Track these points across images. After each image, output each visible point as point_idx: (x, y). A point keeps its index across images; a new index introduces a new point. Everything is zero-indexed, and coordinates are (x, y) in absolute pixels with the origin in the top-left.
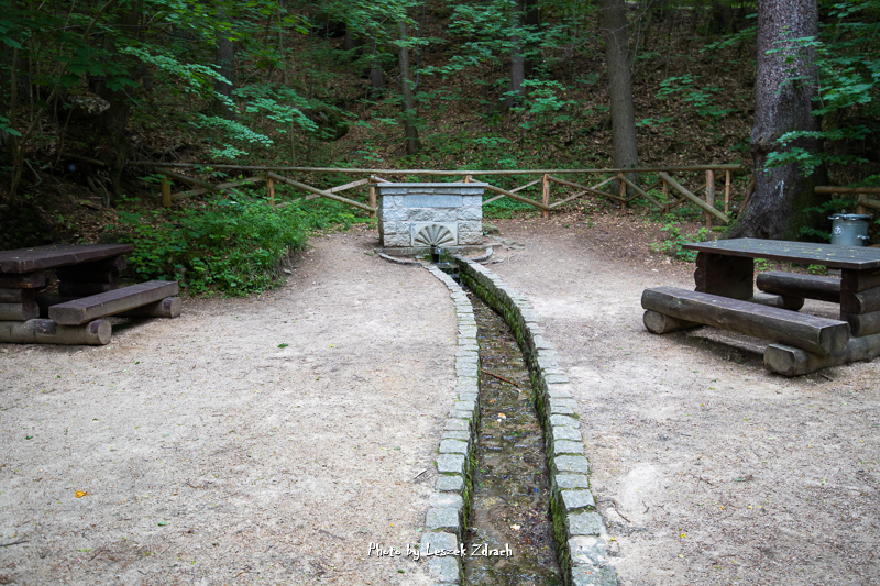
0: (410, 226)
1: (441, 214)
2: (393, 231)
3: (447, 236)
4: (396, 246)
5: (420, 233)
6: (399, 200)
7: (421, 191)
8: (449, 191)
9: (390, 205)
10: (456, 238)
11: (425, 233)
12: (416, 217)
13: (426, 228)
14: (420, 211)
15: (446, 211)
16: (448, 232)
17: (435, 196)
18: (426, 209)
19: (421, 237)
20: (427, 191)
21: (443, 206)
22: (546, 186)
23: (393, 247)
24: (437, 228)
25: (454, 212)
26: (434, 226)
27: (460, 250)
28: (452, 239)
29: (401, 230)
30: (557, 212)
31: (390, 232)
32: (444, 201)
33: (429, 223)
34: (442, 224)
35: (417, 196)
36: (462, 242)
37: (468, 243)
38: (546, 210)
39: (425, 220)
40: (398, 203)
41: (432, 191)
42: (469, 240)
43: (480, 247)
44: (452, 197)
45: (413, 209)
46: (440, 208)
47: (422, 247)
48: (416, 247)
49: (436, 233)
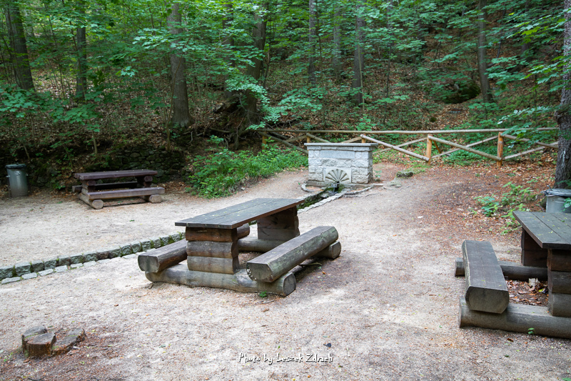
0: (323, 169)
1: (341, 163)
3: (345, 177)
5: (329, 173)
7: (329, 148)
8: (346, 148)
10: (350, 178)
12: (327, 164)
13: (333, 171)
14: (328, 160)
15: (345, 161)
16: (346, 174)
17: (338, 152)
18: (332, 159)
19: (329, 176)
20: (332, 148)
21: (342, 157)
22: (499, 141)
23: (313, 180)
25: (350, 162)
26: (337, 170)
27: (352, 186)
29: (318, 171)
31: (312, 171)
32: (343, 154)
33: (334, 168)
35: (327, 151)
36: (354, 181)
37: (358, 182)
39: (332, 165)
40: (317, 155)
41: (335, 148)
44: (348, 152)
45: (325, 159)
46: (341, 159)
47: (330, 182)
48: (326, 182)
49: (339, 174)
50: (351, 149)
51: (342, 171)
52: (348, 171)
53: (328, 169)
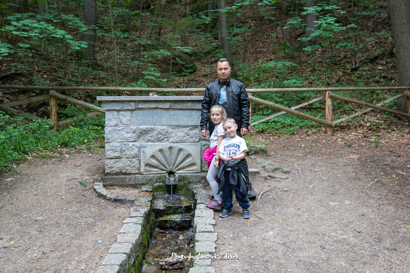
0: (140, 148)
1: (180, 133)
2: (116, 154)
3: (188, 161)
4: (120, 173)
5: (153, 156)
6: (126, 117)
7: (153, 106)
9: (114, 122)
10: (198, 162)
11: (159, 156)
12: (148, 137)
13: (161, 151)
14: (151, 130)
15: (186, 130)
16: (189, 155)
17: (172, 112)
18: (160, 128)
19: (154, 161)
20: (161, 105)
21: (182, 123)
22: (329, 102)
23: (117, 174)
24: (175, 151)
25: (196, 131)
26: (171, 148)
27: (204, 178)
28: (193, 164)
29: (128, 153)
30: (342, 128)
31: (113, 155)
32: (184, 118)
33: (165, 145)
34: (180, 146)
35: (149, 112)
38: (330, 126)
39: (159, 140)
40: (124, 120)
41: (167, 105)
44: (194, 113)
45: (144, 127)
46: (178, 127)
47: (155, 174)
48: (146, 174)
49: (173, 157)
51: (180, 150)
52: (194, 150)
53: (151, 148)
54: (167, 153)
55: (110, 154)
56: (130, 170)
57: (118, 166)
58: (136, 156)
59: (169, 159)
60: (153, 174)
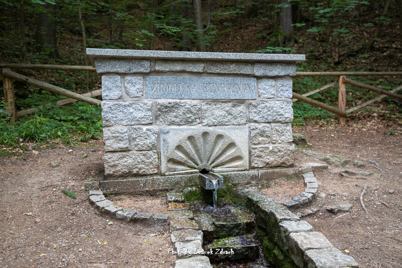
0: (158, 134)
1: (219, 112)
2: (122, 145)
3: (231, 152)
4: (130, 174)
5: (179, 148)
6: (135, 85)
7: (178, 67)
8: (233, 68)
9: (116, 93)
10: (246, 154)
11: (188, 146)
12: (171, 117)
13: (191, 138)
14: (176, 106)
15: (228, 106)
16: (232, 145)
17: (207, 79)
18: (188, 103)
19: (180, 155)
20: (190, 68)
21: (221, 96)
22: (342, 89)
23: (124, 175)
24: (212, 138)
25: (241, 108)
26: (205, 134)
27: (254, 177)
28: (239, 158)
29: (141, 142)
31: (116, 146)
32: (224, 88)
33: (196, 129)
34: (219, 130)
35: (170, 78)
36: (257, 163)
37: (268, 165)
39: (188, 122)
40: (133, 90)
41: (199, 68)
42: (271, 159)
43: (291, 171)
44: (238, 80)
45: (162, 101)
46: (216, 101)
47: (183, 174)
48: (170, 175)
49: (209, 148)
50: (247, 70)
51: (220, 137)
52: (240, 136)
53: (177, 135)
54: (200, 142)
55: (111, 144)
56: (144, 168)
57: (125, 163)
58: (153, 147)
59: (202, 152)
60: (180, 174)
